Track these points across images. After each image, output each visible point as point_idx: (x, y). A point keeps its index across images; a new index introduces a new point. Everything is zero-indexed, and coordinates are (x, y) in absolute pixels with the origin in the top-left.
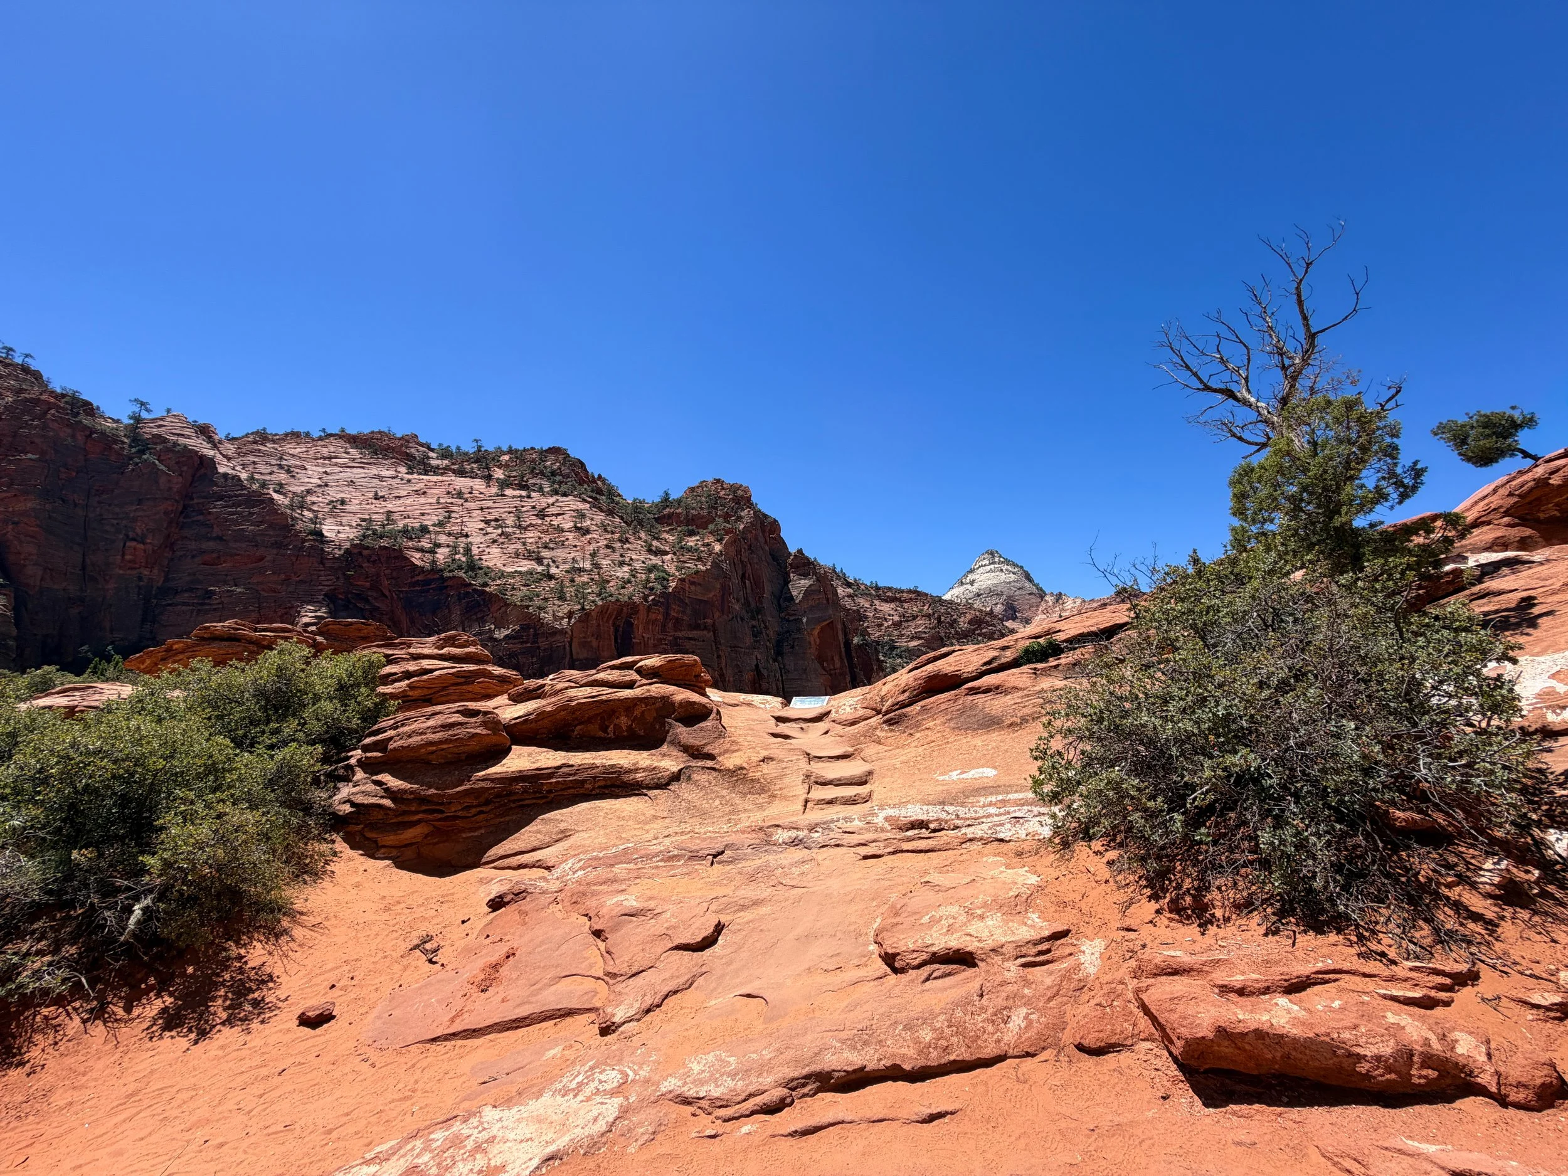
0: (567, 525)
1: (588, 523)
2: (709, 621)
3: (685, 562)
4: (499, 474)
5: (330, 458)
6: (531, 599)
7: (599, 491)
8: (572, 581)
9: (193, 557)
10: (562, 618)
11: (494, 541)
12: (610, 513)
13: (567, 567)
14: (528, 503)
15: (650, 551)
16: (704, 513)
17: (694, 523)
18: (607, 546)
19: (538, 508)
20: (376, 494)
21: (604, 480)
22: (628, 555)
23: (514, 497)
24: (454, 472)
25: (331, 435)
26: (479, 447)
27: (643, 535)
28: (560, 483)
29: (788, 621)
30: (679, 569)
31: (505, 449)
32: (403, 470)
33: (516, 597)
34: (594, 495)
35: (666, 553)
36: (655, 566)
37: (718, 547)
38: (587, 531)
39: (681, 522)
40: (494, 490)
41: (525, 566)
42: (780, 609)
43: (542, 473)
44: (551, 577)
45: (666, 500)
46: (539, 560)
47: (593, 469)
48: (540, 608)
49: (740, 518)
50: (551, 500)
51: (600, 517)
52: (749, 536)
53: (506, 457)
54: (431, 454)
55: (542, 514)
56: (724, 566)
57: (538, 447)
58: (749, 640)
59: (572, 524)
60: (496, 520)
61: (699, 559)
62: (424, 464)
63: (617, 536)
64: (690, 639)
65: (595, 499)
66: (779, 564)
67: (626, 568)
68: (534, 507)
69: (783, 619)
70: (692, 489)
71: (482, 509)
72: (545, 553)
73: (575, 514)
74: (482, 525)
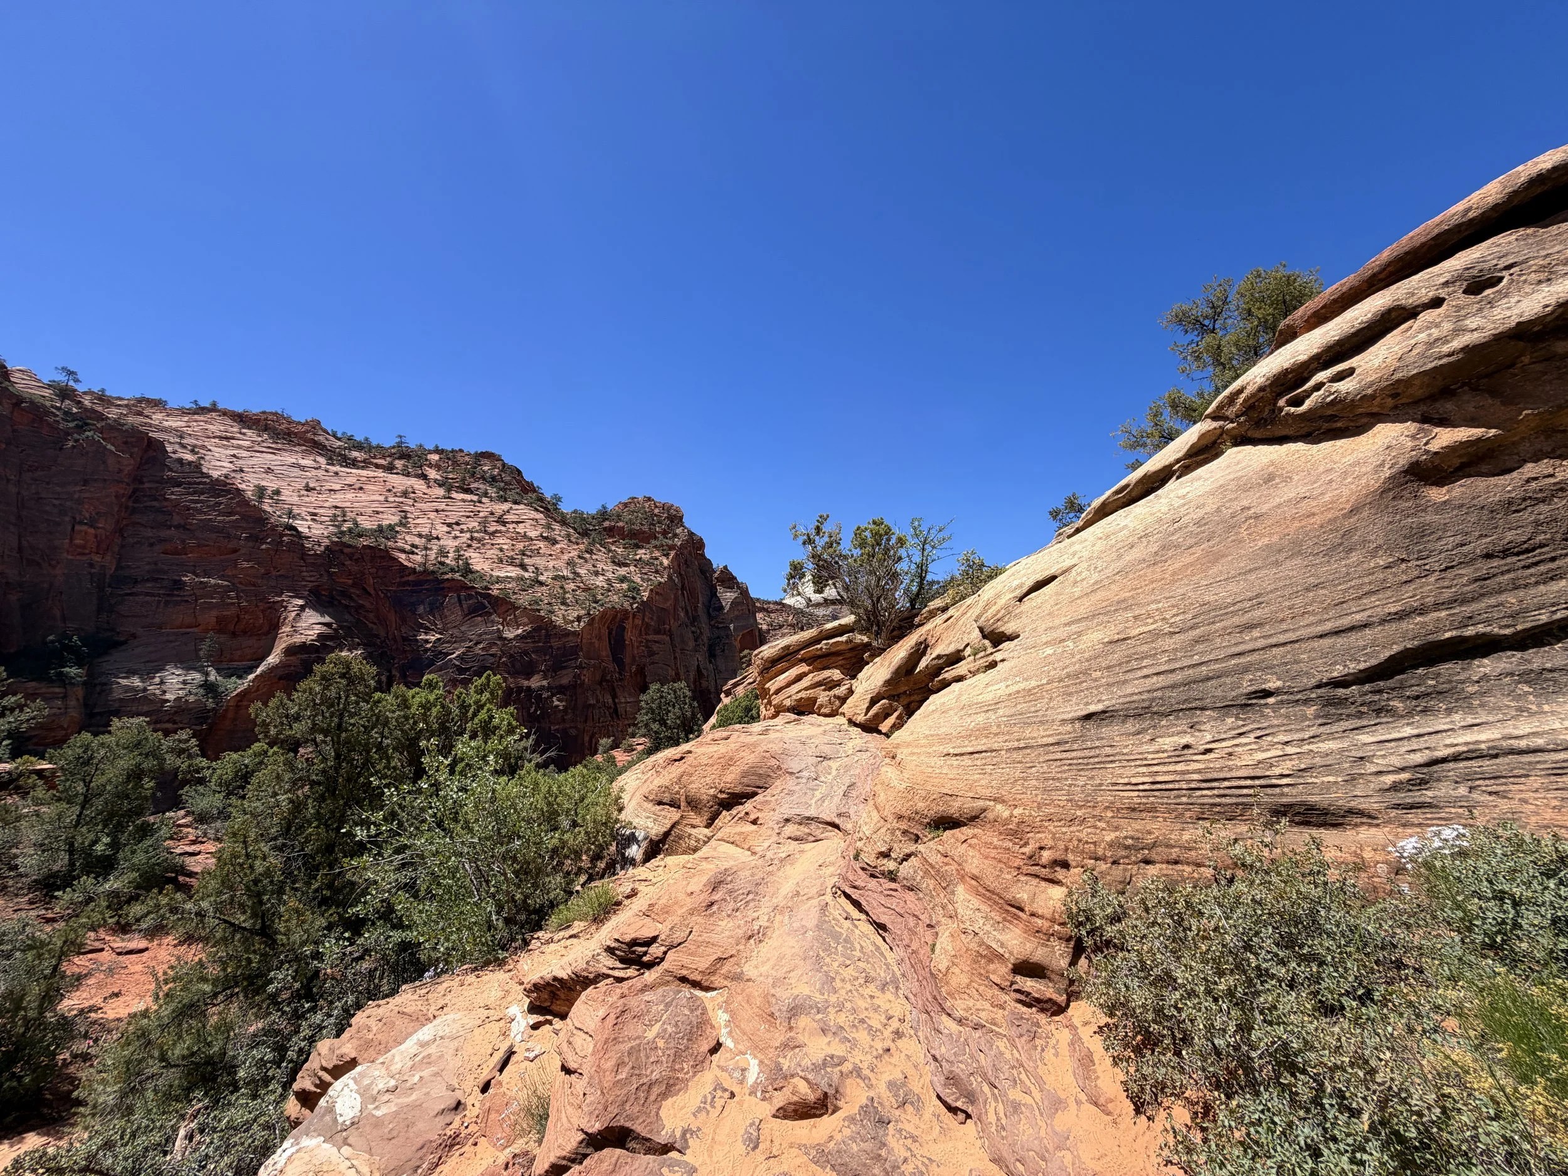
0: (533, 533)
1: (552, 532)
2: (667, 627)
3: (646, 574)
4: (434, 474)
5: (227, 438)
6: (536, 603)
7: (542, 501)
8: (563, 587)
9: (152, 545)
10: (572, 621)
12: (563, 523)
13: (551, 574)
14: (482, 509)
16: (646, 528)
17: (637, 538)
18: (578, 557)
19: (497, 515)
20: (307, 485)
23: (464, 501)
24: (378, 466)
25: (206, 409)
26: (400, 443)
27: (599, 547)
28: (505, 490)
29: (718, 628)
30: (644, 580)
31: (430, 447)
32: (321, 460)
34: (541, 504)
36: (623, 577)
37: (666, 562)
38: (554, 541)
39: (626, 535)
40: (438, 491)
41: (513, 571)
42: (710, 617)
43: (483, 478)
44: (541, 583)
45: (604, 514)
46: (523, 567)
47: (530, 477)
48: (549, 612)
49: (675, 535)
50: (504, 507)
51: (558, 527)
52: (685, 552)
53: (435, 457)
54: (344, 445)
55: (501, 521)
56: (675, 579)
57: (469, 450)
58: (691, 644)
59: (536, 533)
60: (458, 524)
61: (657, 572)
62: (341, 455)
64: (656, 642)
66: (706, 578)
67: (601, 578)
68: (491, 513)
69: (713, 626)
70: (625, 504)
71: (437, 511)
73: (534, 523)
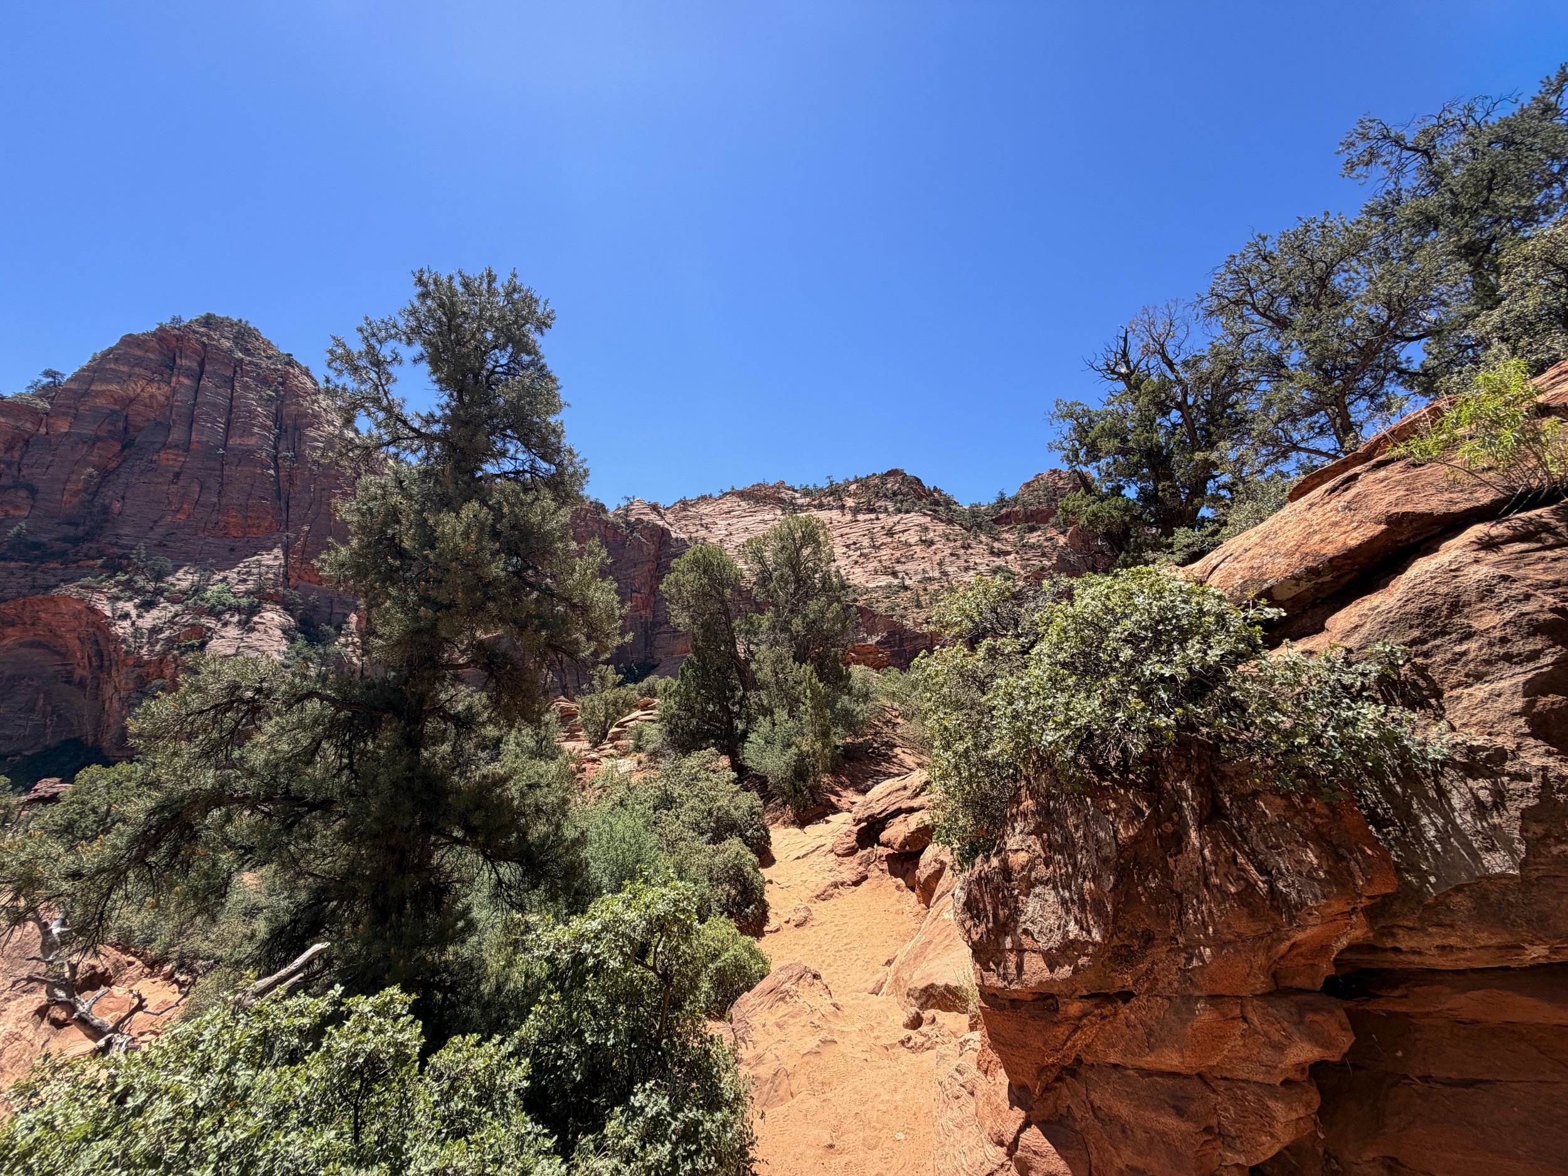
0: (913, 539)
1: (932, 534)
3: (1028, 560)
4: (850, 502)
5: (729, 512)
6: (893, 610)
7: (937, 503)
8: (925, 590)
10: (922, 624)
11: (856, 562)
12: (950, 522)
13: (919, 577)
14: (878, 525)
15: (992, 553)
16: (1044, 507)
17: (1033, 519)
18: (952, 555)
19: (887, 528)
21: (940, 492)
22: (972, 560)
23: (865, 521)
24: (815, 507)
25: (726, 494)
26: (831, 482)
27: (983, 538)
28: (902, 502)
30: (1024, 567)
31: (851, 479)
32: (779, 512)
33: (881, 608)
34: (933, 508)
35: (1008, 553)
36: (999, 568)
37: (1062, 540)
38: (931, 543)
39: (1020, 520)
40: (849, 517)
41: (884, 580)
43: (885, 496)
44: (906, 588)
45: (1002, 502)
46: (895, 574)
47: (928, 484)
48: (902, 616)
50: (896, 518)
51: (941, 527)
53: (854, 487)
54: (797, 495)
55: (890, 533)
56: (1072, 558)
57: (878, 473)
59: (917, 538)
60: (855, 544)
61: (1044, 555)
62: (793, 504)
63: (959, 543)
65: (935, 511)
67: (972, 573)
68: (883, 528)
70: (1028, 485)
71: (842, 536)
72: (899, 568)
73: (918, 528)
74: (845, 550)
